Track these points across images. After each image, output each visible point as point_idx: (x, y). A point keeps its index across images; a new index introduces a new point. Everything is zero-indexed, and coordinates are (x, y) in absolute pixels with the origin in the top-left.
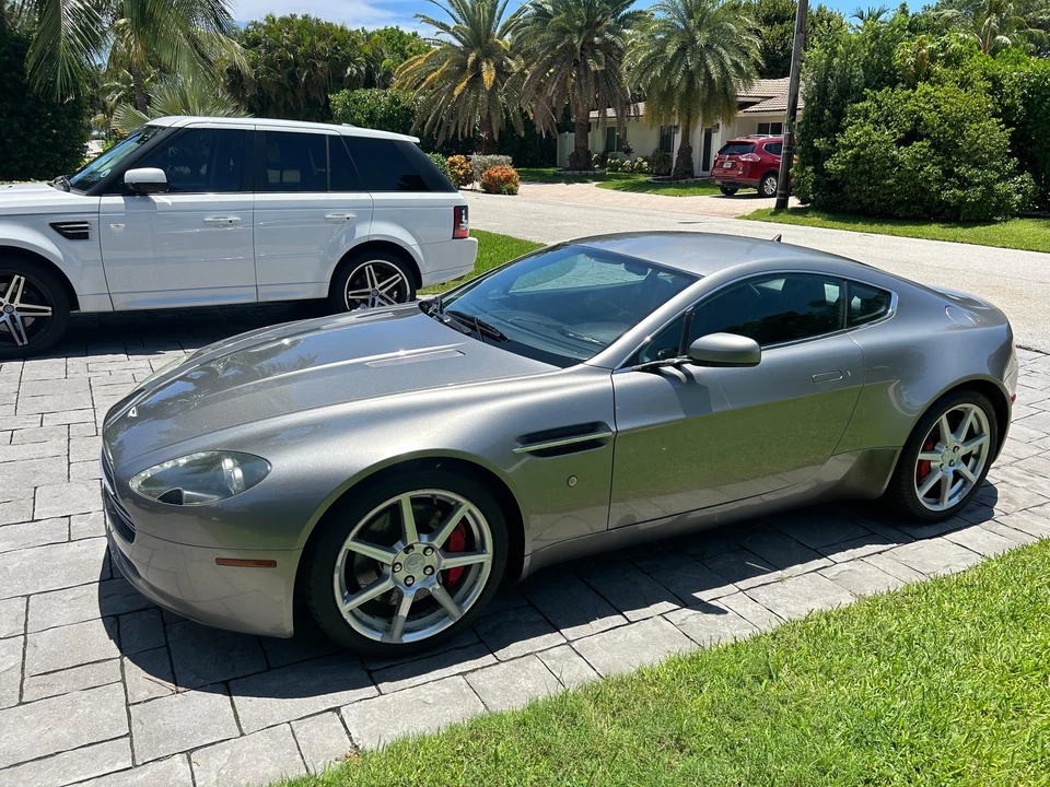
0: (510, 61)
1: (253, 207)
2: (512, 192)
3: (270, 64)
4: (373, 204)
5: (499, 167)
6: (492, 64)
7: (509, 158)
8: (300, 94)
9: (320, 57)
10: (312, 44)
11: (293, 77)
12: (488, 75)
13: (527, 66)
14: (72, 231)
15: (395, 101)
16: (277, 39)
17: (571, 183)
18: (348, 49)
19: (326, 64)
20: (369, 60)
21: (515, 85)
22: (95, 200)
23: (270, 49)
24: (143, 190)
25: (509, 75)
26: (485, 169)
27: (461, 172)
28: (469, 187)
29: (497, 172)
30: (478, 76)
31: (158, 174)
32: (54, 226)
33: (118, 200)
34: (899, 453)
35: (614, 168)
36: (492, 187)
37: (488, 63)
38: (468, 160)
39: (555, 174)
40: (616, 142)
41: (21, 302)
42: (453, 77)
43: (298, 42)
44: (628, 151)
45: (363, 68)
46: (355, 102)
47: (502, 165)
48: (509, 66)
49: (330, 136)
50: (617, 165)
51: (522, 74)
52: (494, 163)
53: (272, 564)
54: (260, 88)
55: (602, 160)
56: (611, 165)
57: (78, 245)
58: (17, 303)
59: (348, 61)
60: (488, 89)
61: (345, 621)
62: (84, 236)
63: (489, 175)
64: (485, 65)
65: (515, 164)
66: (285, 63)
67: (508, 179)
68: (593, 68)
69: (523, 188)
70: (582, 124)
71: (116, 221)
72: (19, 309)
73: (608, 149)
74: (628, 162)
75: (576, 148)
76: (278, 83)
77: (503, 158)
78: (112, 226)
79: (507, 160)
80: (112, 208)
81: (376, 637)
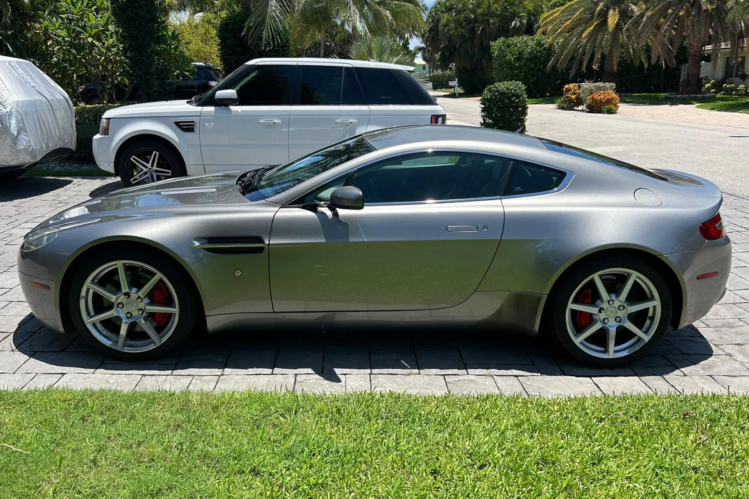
0: (633, 7)
1: (290, 113)
2: (610, 112)
3: (458, 23)
4: (370, 113)
5: (602, 92)
6: (617, 11)
7: (613, 84)
8: (476, 43)
9: (493, 15)
10: (489, 6)
11: (473, 31)
12: (613, 18)
13: (647, 9)
14: (186, 126)
15: (539, 44)
16: (464, 5)
17: (677, 104)
18: (515, 8)
19: (497, 20)
20: (529, 13)
21: (637, 23)
22: (199, 108)
23: (459, 12)
24: (225, 103)
25: (631, 17)
26: (591, 94)
27: (574, 97)
28: (580, 108)
29: (599, 96)
30: (605, 22)
31: (232, 93)
32: (177, 123)
33: (212, 109)
34: (545, 298)
35: (729, 92)
36: (595, 108)
37: (615, 10)
38: (579, 87)
39: (666, 98)
40: (735, 70)
41: (157, 167)
42: (583, 22)
43: (479, 5)
44: (744, 77)
45: (525, 21)
46: (509, 46)
47: (607, 90)
48: (632, 11)
49: (346, 68)
50: (732, 89)
51: (642, 15)
52: (599, 89)
53: (49, 288)
54: (450, 40)
55: (718, 86)
56: (726, 89)
57: (188, 135)
58: (155, 168)
59: (514, 16)
60: (610, 30)
61: (87, 330)
62: (191, 130)
63: (593, 99)
64: (611, 12)
65: (618, 91)
66: (468, 20)
67: (609, 101)
68: (704, 8)
69: (622, 108)
70: (695, 55)
71: (209, 122)
72: (156, 171)
73: (728, 76)
74: (742, 86)
75: (688, 75)
76: (463, 36)
77: (607, 84)
78: (207, 124)
79: (611, 88)
80: (208, 114)
81: (108, 343)
